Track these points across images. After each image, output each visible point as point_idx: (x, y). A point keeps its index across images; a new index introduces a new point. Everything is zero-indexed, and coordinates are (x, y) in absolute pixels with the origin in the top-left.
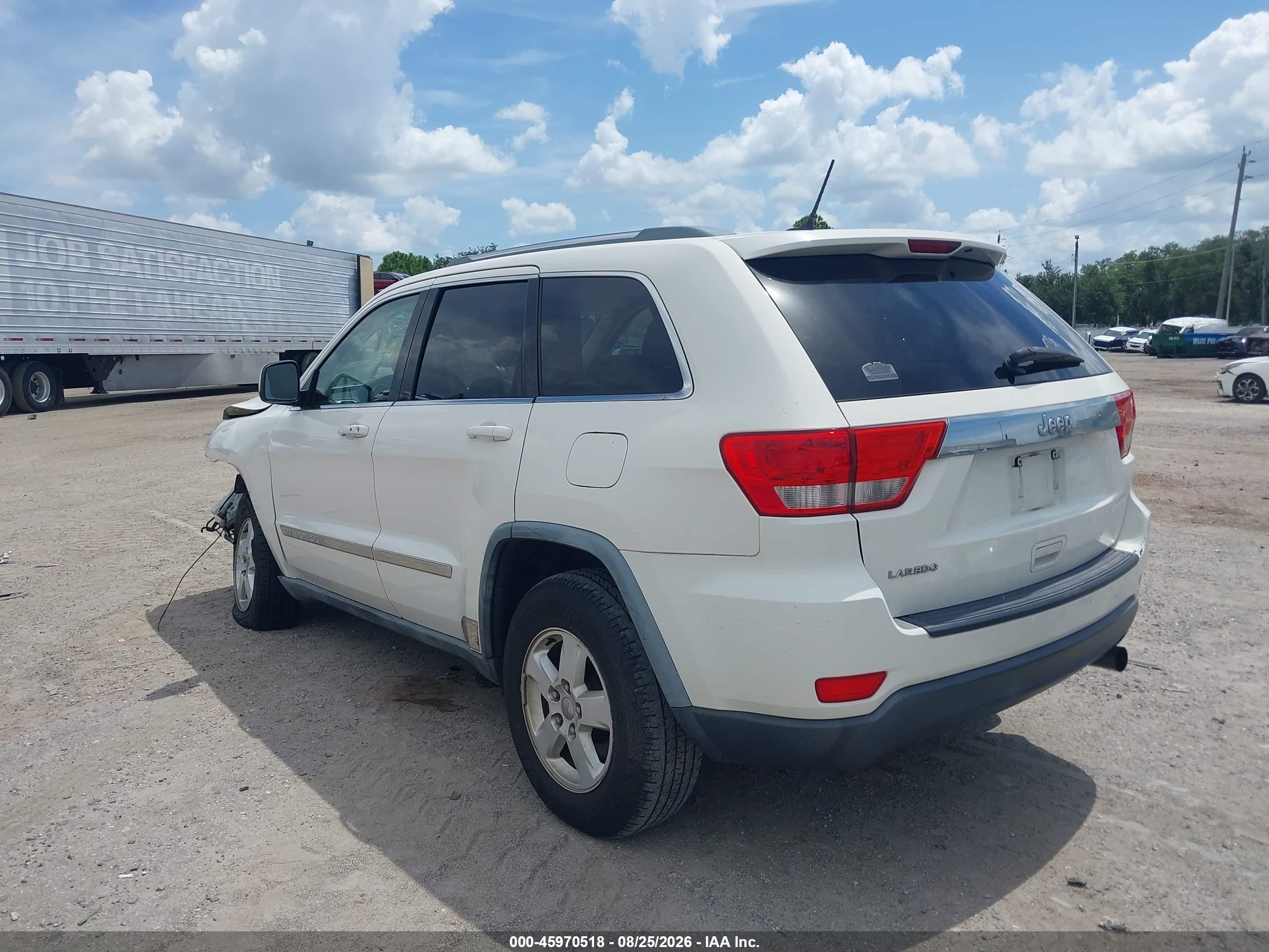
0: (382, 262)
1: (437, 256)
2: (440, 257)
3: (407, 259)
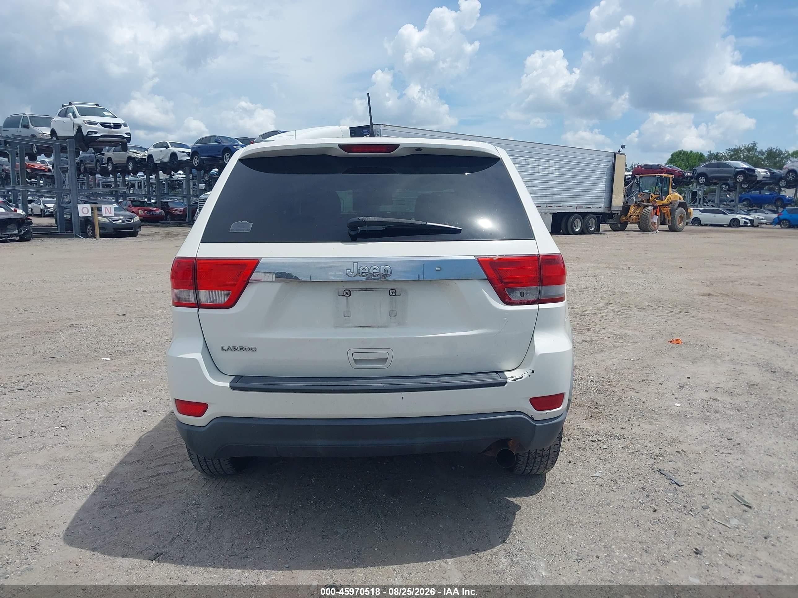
0: (670, 157)
1: (710, 152)
2: (712, 152)
3: (688, 154)
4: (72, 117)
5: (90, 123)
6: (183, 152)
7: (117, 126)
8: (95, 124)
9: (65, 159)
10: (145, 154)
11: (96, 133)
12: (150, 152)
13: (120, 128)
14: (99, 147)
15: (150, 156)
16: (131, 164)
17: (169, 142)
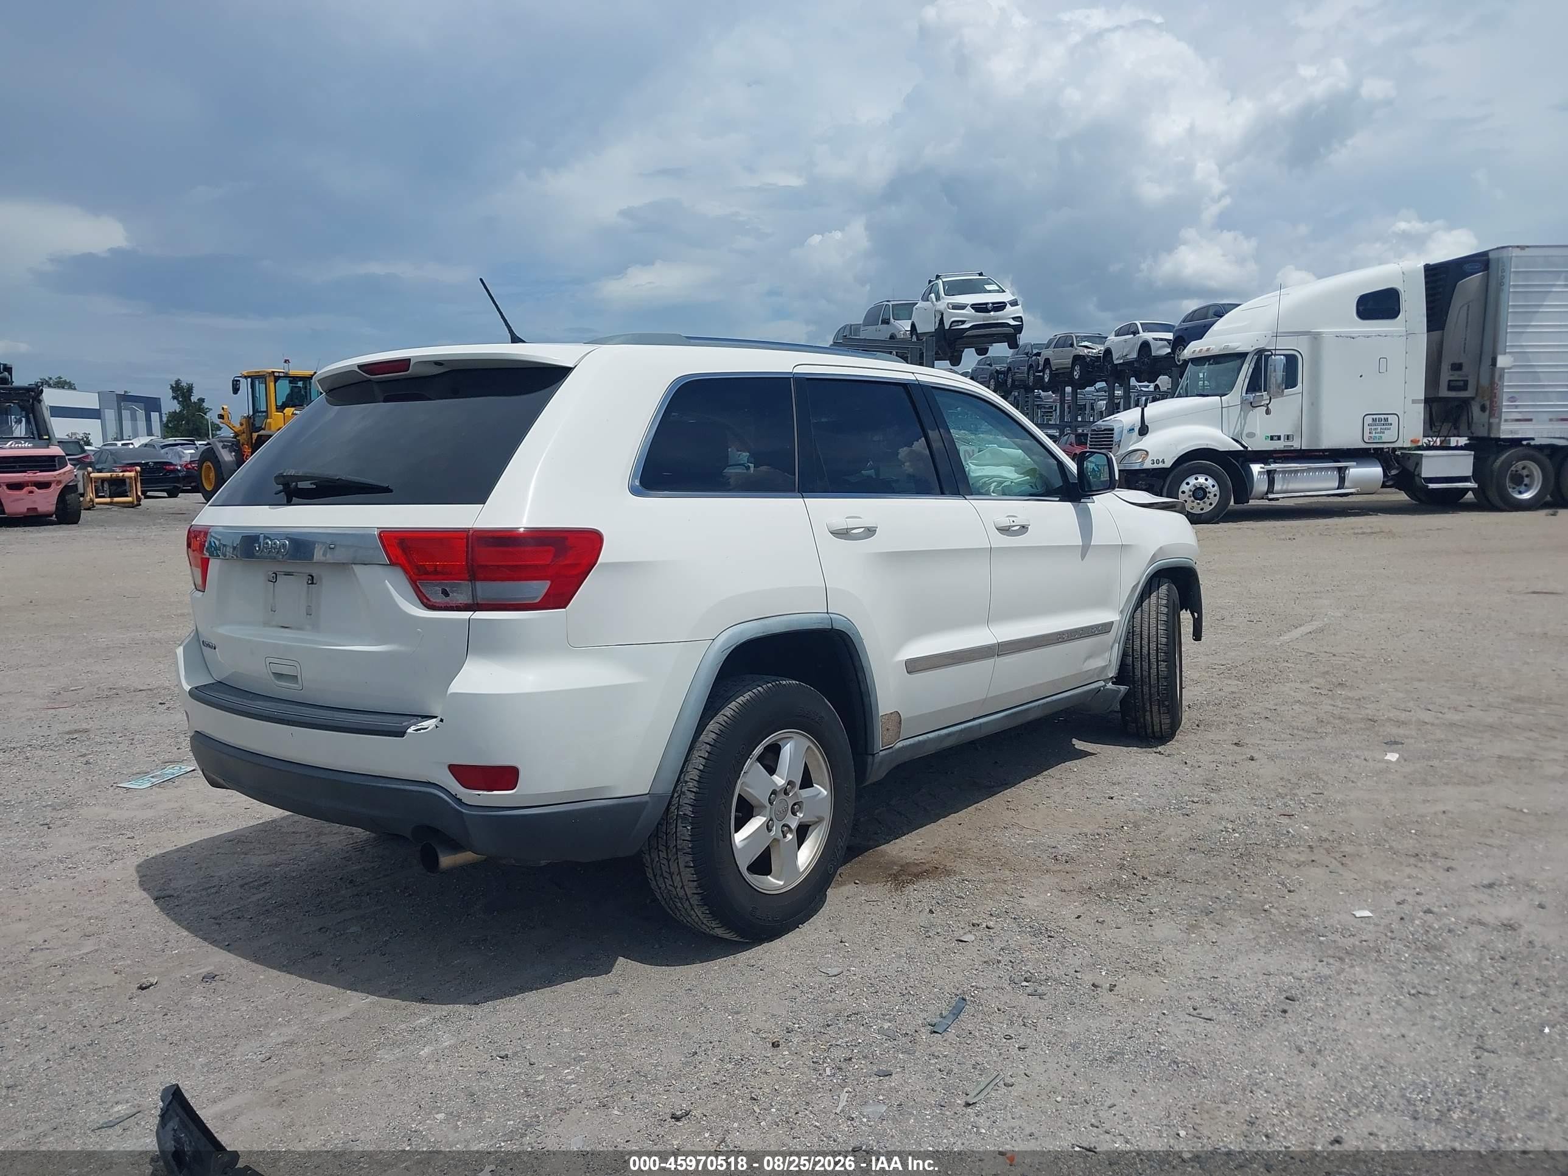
4: (934, 300)
5: (957, 307)
6: (1162, 340)
7: (1000, 307)
8: (962, 307)
9: (988, 367)
10: (1098, 349)
11: (963, 322)
12: (1108, 344)
13: (1003, 310)
14: (983, 346)
15: (1108, 352)
16: (1077, 368)
17: (1141, 324)
